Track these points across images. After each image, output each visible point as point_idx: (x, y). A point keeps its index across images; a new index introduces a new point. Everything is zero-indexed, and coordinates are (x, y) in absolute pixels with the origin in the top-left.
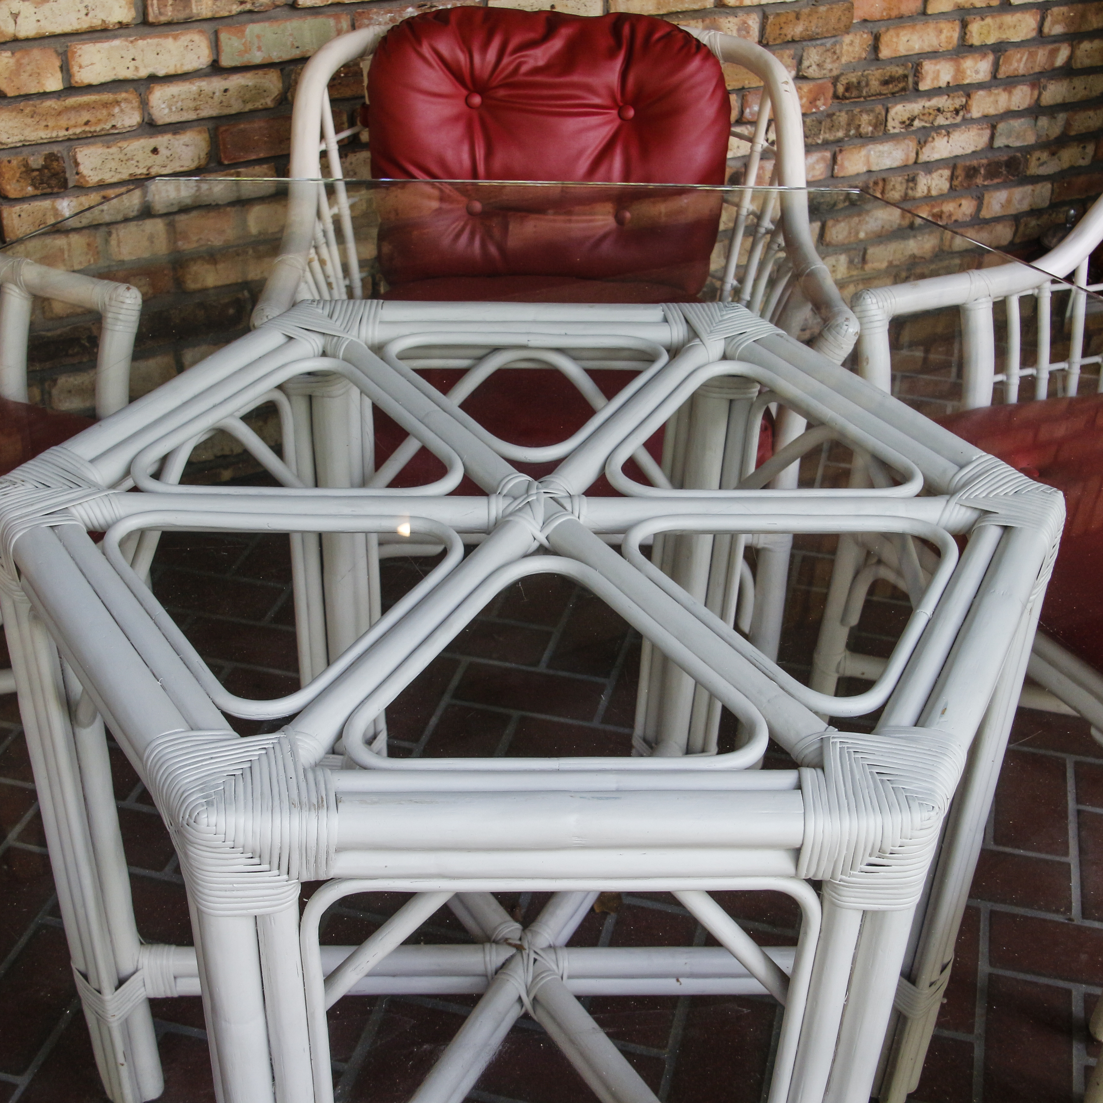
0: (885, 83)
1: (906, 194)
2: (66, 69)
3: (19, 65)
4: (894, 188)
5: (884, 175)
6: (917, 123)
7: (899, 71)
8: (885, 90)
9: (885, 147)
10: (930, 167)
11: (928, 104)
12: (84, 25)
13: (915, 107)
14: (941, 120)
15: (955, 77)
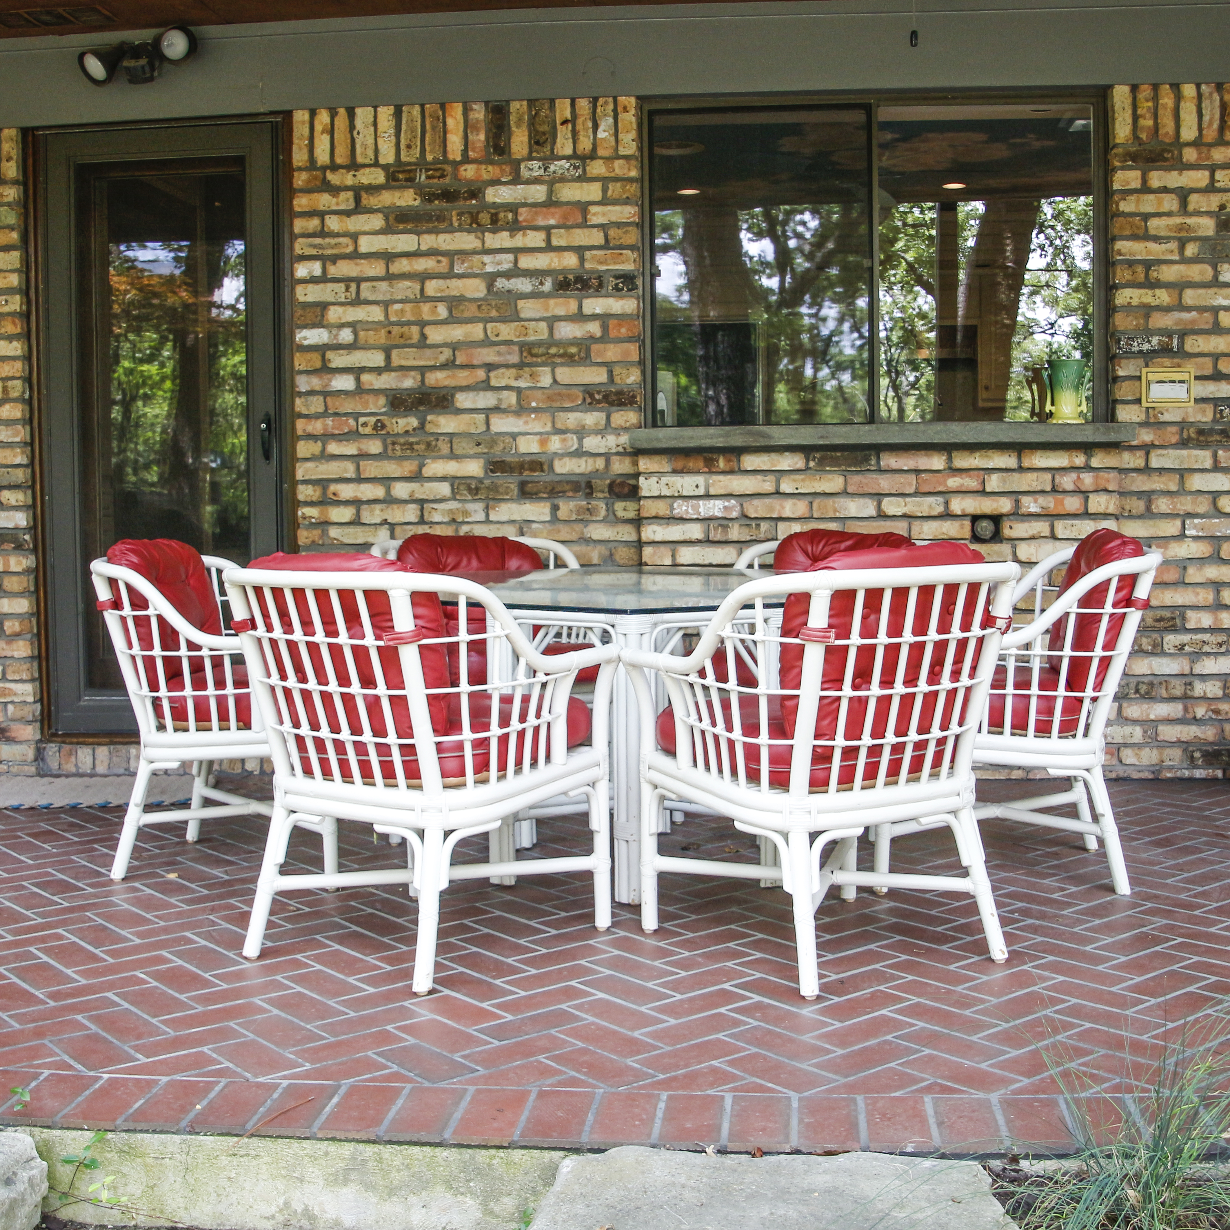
0: (1158, 620)
1: (1186, 693)
2: (673, 556)
3: (655, 552)
4: (1174, 688)
5: (1167, 678)
6: (1187, 648)
7: (1167, 614)
8: (1157, 624)
9: (1164, 661)
10: (1203, 677)
11: (1194, 637)
12: (681, 538)
13: (1185, 638)
14: (1206, 649)
15: (1215, 623)
